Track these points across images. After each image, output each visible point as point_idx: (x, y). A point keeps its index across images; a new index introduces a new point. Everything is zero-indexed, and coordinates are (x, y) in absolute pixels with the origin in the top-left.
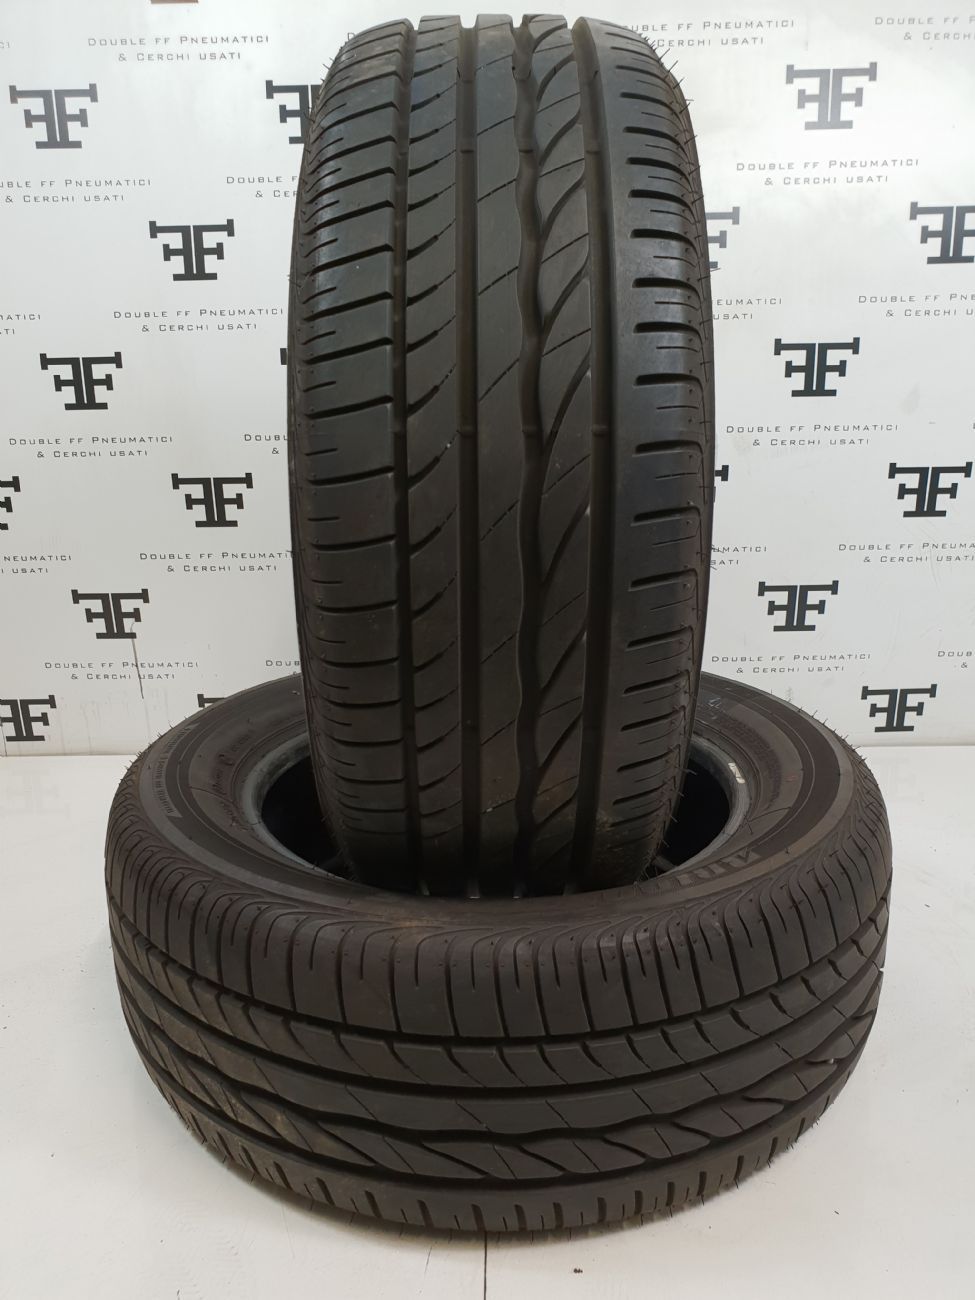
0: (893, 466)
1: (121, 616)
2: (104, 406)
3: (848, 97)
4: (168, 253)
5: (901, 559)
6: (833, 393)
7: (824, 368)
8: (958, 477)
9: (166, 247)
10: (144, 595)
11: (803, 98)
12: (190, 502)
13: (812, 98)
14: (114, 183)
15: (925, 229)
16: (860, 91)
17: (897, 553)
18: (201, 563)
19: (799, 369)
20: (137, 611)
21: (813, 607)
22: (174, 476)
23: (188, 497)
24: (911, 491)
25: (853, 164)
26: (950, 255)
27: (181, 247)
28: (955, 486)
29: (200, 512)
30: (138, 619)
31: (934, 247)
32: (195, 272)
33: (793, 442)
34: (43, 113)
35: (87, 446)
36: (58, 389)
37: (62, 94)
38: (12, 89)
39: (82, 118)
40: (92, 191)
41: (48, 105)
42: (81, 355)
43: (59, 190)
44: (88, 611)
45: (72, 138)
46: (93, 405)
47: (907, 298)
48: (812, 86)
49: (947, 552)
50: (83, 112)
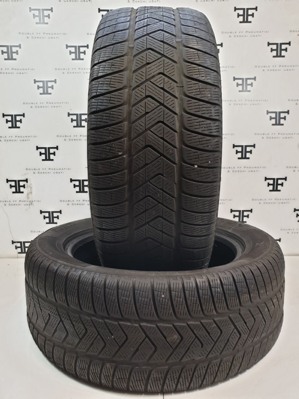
0: (266, 178)
1: (53, 217)
2: (52, 160)
3: (249, 85)
4: (72, 120)
5: (269, 203)
6: (248, 158)
7: (246, 152)
8: (283, 181)
9: (72, 119)
10: (60, 212)
11: (238, 85)
12: (75, 186)
13: (240, 85)
14: (59, 103)
15: (271, 117)
16: (252, 83)
17: (268, 201)
18: (77, 203)
19: (239, 152)
20: (58, 216)
21: (246, 216)
22: (71, 179)
23: (74, 185)
24: (271, 185)
25: (251, 100)
26: (278, 124)
27: (76, 119)
28: (283, 183)
29: (77, 189)
30: (58, 219)
31: (273, 121)
32: (79, 125)
33: (238, 171)
34: (42, 86)
35: (47, 171)
36: (40, 155)
37: (47, 82)
38: (35, 80)
39: (52, 87)
40: (53, 105)
41: (43, 84)
42: (47, 146)
43: (45, 105)
44: (44, 216)
45: (49, 92)
46: (50, 160)
47: (267, 134)
48: (240, 82)
49: (282, 201)
50: (53, 86)
